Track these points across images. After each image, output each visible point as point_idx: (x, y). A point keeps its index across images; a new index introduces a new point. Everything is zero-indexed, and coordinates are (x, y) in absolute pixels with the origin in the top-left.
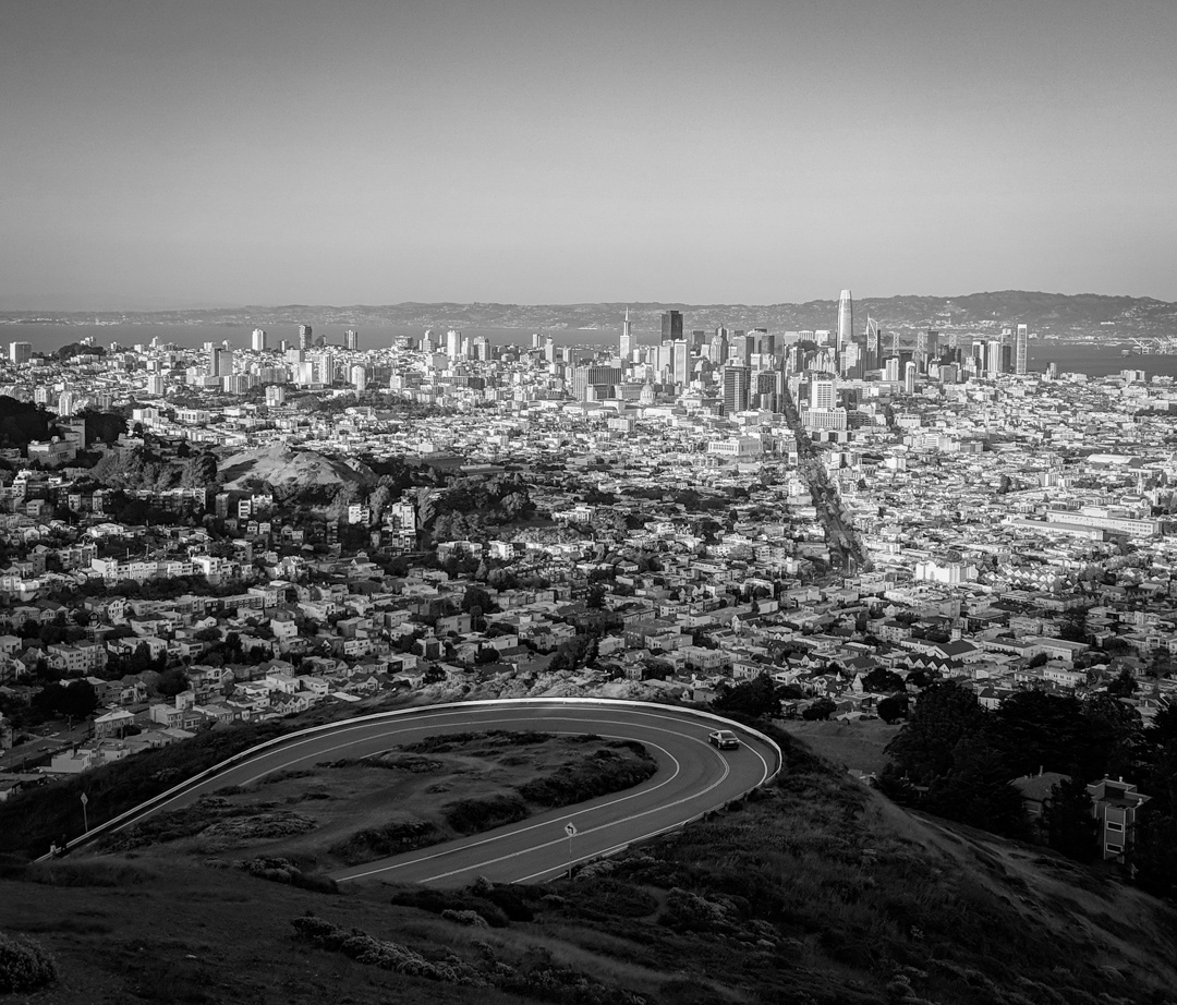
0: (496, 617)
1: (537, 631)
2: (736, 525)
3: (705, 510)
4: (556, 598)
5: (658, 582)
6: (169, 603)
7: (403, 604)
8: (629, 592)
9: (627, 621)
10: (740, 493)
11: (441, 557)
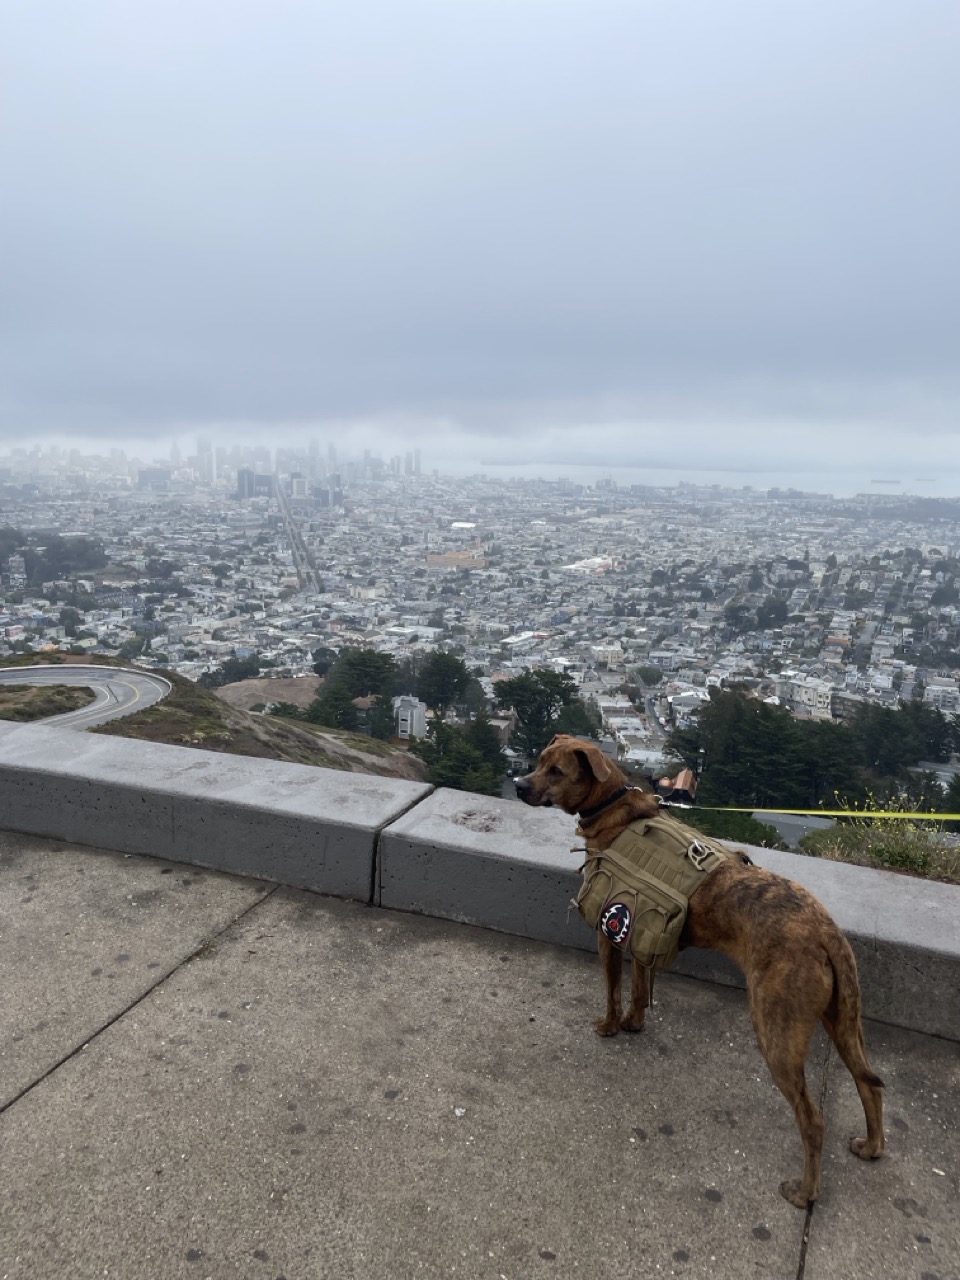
0: (82, 628)
1: (110, 635)
2: (242, 567)
3: (222, 559)
4: (123, 615)
5: (191, 603)
7: (19, 621)
8: (172, 609)
9: (171, 627)
10: (246, 548)
11: (45, 591)
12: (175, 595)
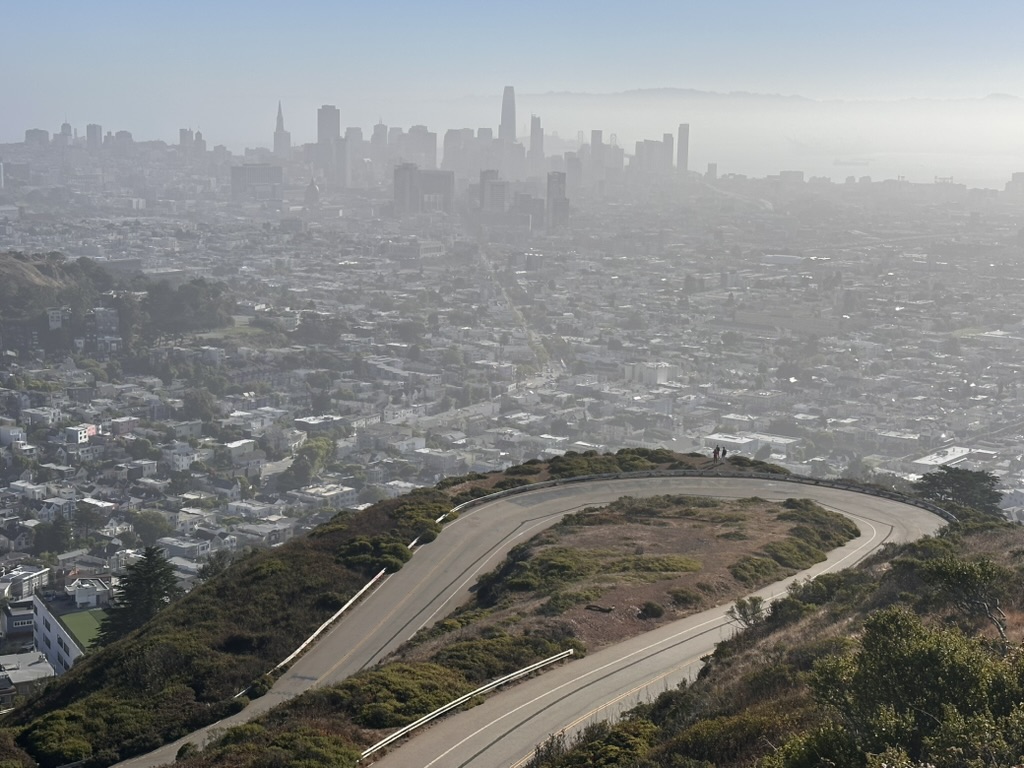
1: (269, 435)
5: (378, 386)
10: (433, 296)
11: (150, 362)
12: (351, 372)
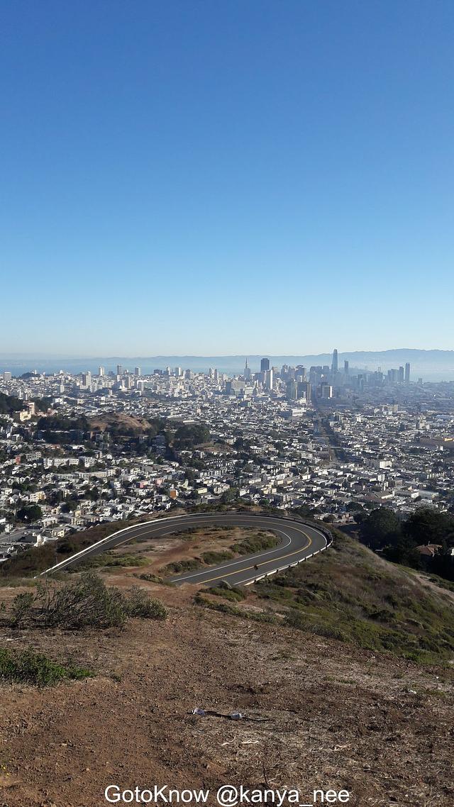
0: (198, 481)
1: (214, 486)
2: (293, 444)
3: (279, 438)
6: (69, 475)
7: (162, 475)
10: (294, 431)
11: (176, 457)
